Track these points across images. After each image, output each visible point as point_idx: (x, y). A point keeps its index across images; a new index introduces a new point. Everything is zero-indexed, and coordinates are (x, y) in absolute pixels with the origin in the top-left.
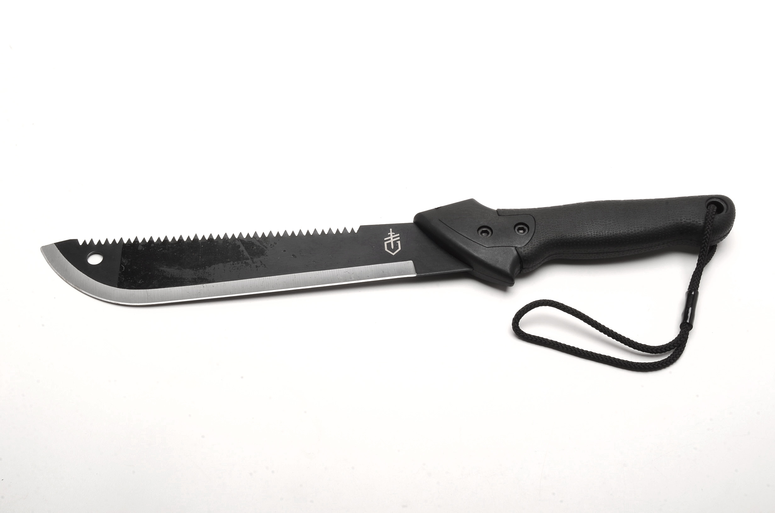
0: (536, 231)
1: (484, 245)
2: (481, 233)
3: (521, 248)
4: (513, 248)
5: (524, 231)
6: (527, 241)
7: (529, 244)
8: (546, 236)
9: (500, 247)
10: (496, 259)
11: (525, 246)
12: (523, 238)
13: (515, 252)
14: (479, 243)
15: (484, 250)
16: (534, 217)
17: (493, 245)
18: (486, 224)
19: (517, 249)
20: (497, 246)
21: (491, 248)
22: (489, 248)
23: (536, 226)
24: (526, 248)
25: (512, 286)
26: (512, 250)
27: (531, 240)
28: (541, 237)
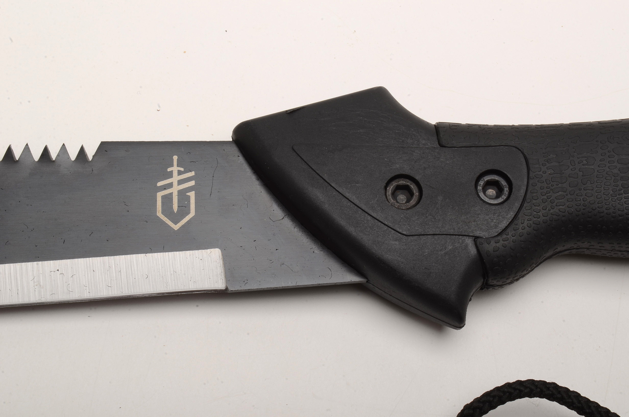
0: (528, 196)
1: (398, 230)
2: (393, 194)
3: (488, 240)
4: (469, 242)
5: (500, 191)
6: (504, 224)
7: (509, 230)
8: (552, 211)
9: (436, 237)
10: (426, 268)
11: (499, 238)
12: (494, 214)
13: (473, 251)
14: (386, 223)
15: (397, 243)
16: (528, 156)
17: (420, 231)
18: (407, 171)
19: (478, 243)
20: (431, 233)
21: (415, 238)
22: (411, 238)
23: (531, 182)
24: (502, 242)
25: (461, 328)
26: (467, 246)
27: (516, 222)
28: (540, 214)
